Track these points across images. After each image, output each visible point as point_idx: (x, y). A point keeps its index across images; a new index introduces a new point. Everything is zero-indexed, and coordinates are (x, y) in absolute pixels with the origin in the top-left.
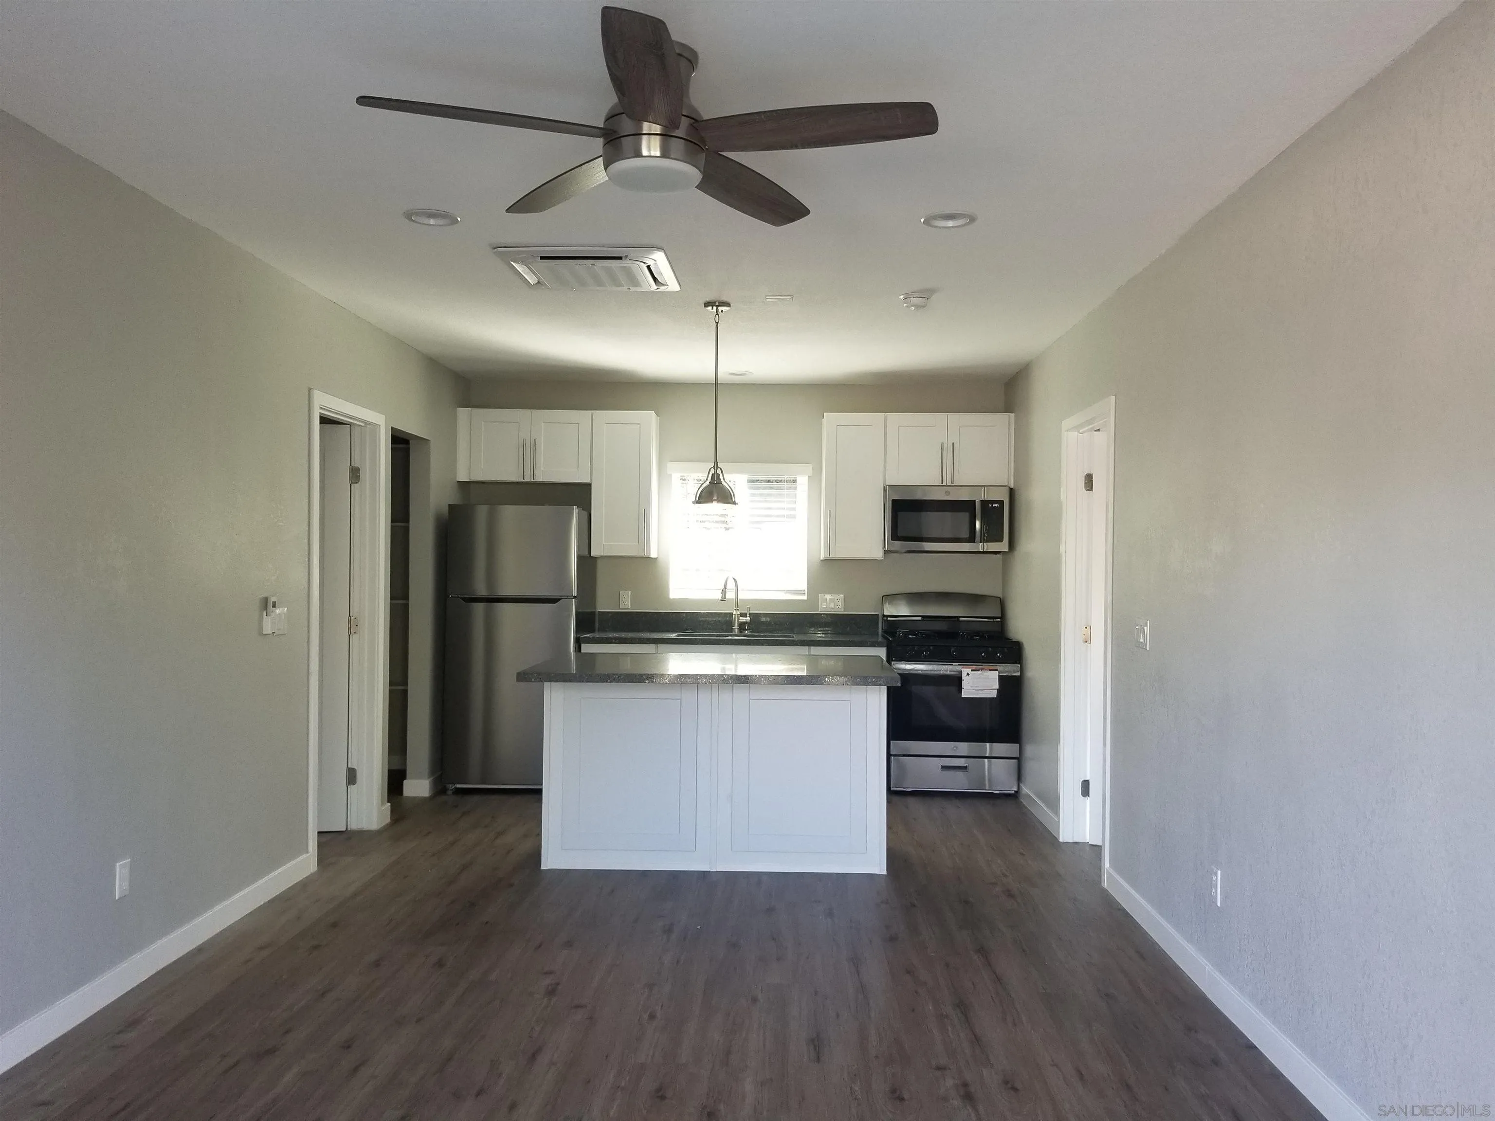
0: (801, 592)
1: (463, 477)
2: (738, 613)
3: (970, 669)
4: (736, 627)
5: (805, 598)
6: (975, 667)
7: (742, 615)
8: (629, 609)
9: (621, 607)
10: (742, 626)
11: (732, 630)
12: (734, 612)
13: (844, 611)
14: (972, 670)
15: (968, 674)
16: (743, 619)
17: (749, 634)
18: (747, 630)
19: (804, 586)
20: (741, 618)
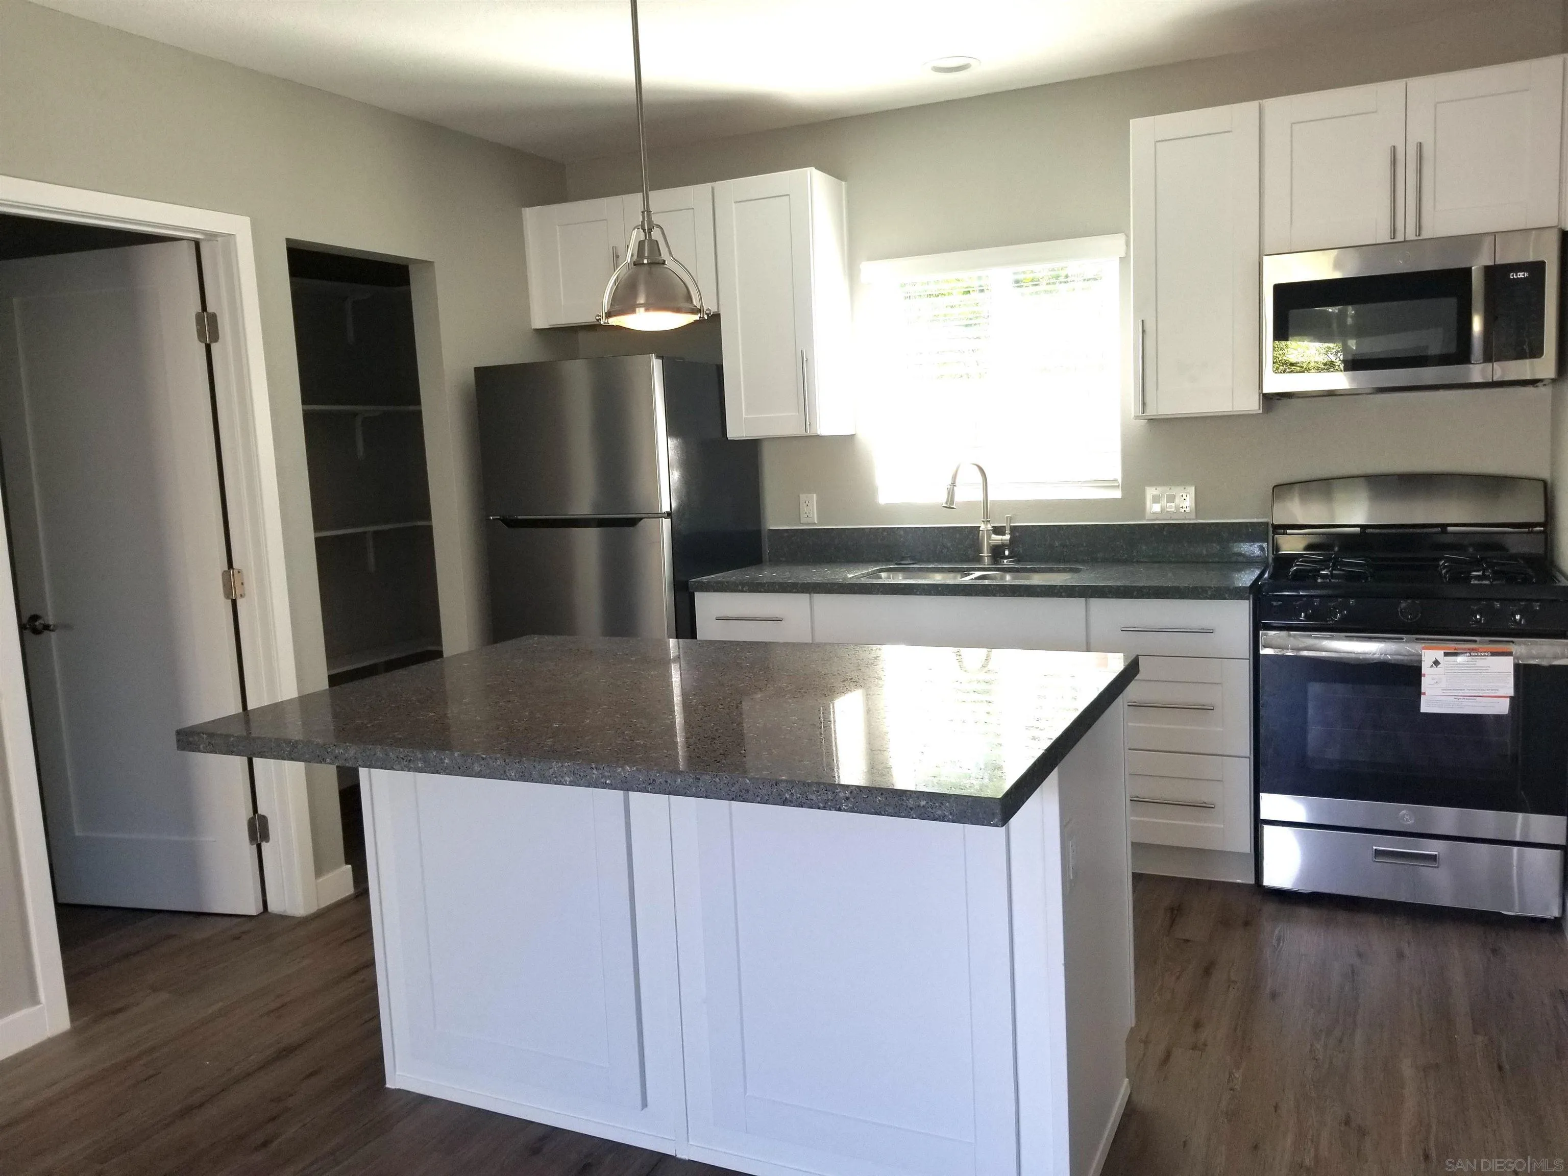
0: (1109, 484)
1: (540, 322)
2: (989, 527)
3: (1442, 652)
4: (986, 553)
5: (1117, 494)
6: (1457, 646)
7: (998, 531)
8: (814, 524)
9: (802, 522)
10: (997, 552)
11: (979, 559)
12: (983, 527)
13: (1197, 518)
14: (1446, 654)
15: (1436, 663)
16: (997, 539)
17: (1012, 565)
18: (1007, 557)
19: (1116, 473)
20: (994, 537)
